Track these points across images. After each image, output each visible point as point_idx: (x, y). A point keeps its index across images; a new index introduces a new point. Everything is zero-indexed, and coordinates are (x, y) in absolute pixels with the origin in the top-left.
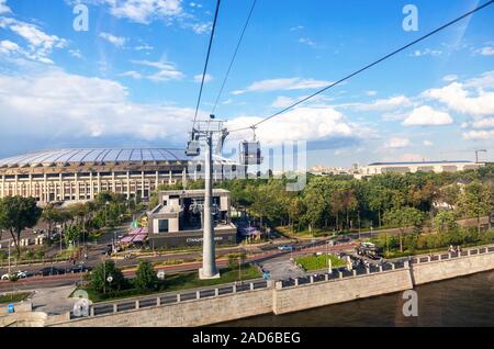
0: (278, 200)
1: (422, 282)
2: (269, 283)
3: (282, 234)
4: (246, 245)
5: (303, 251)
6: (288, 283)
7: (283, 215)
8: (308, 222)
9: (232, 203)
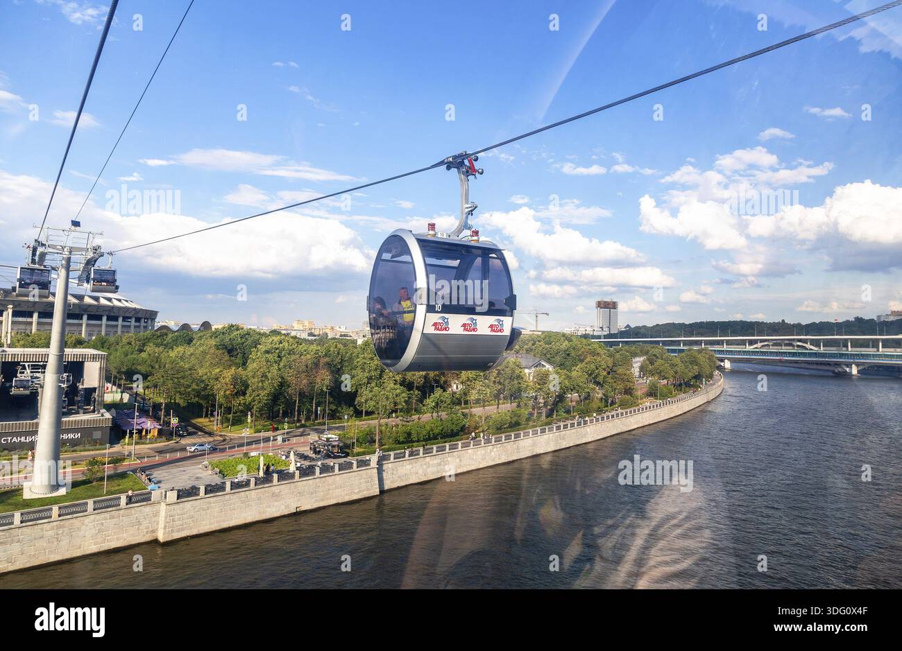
0: (201, 372)
1: (395, 485)
2: (155, 495)
3: (200, 429)
4: (126, 447)
5: (228, 452)
6: (187, 493)
7: (206, 397)
8: (248, 408)
9: (108, 377)
